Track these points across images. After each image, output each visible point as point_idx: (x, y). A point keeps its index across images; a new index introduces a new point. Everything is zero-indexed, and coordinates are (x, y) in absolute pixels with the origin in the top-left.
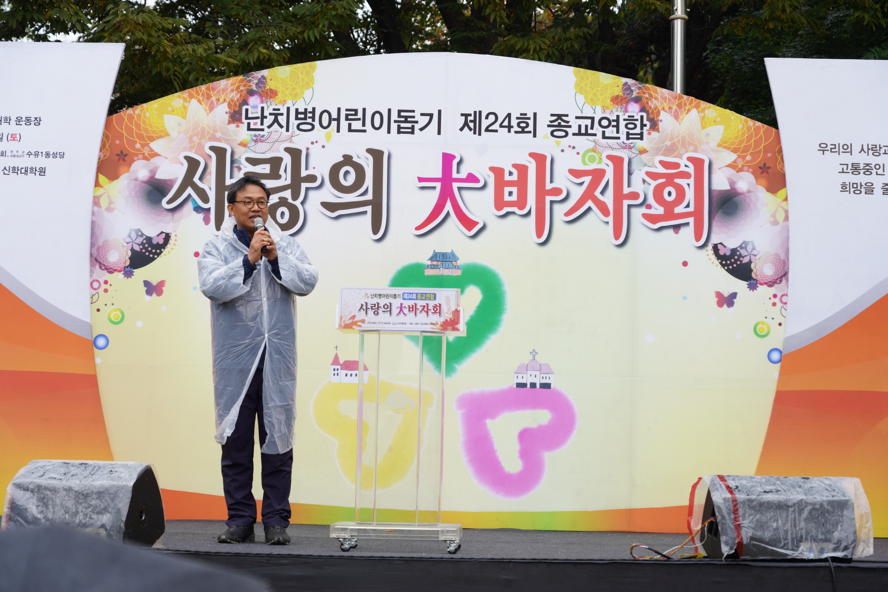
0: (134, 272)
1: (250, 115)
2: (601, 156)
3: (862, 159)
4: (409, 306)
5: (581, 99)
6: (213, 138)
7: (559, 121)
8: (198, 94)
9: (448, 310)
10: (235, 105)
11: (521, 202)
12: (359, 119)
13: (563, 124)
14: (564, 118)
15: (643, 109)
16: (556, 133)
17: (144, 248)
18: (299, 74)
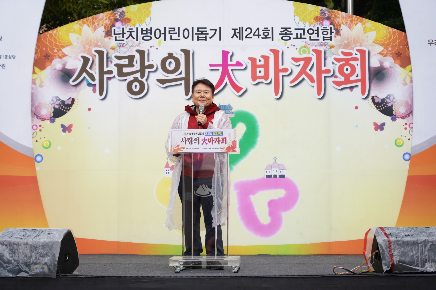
0: (55, 120)
1: (116, 33)
2: (309, 50)
4: (209, 139)
5: (297, 19)
6: (97, 45)
7: (286, 31)
8: (87, 21)
9: (230, 140)
10: (108, 27)
11: (266, 76)
12: (176, 33)
13: (288, 33)
14: (288, 29)
15: (331, 24)
16: (284, 38)
17: (61, 106)
18: (143, 9)
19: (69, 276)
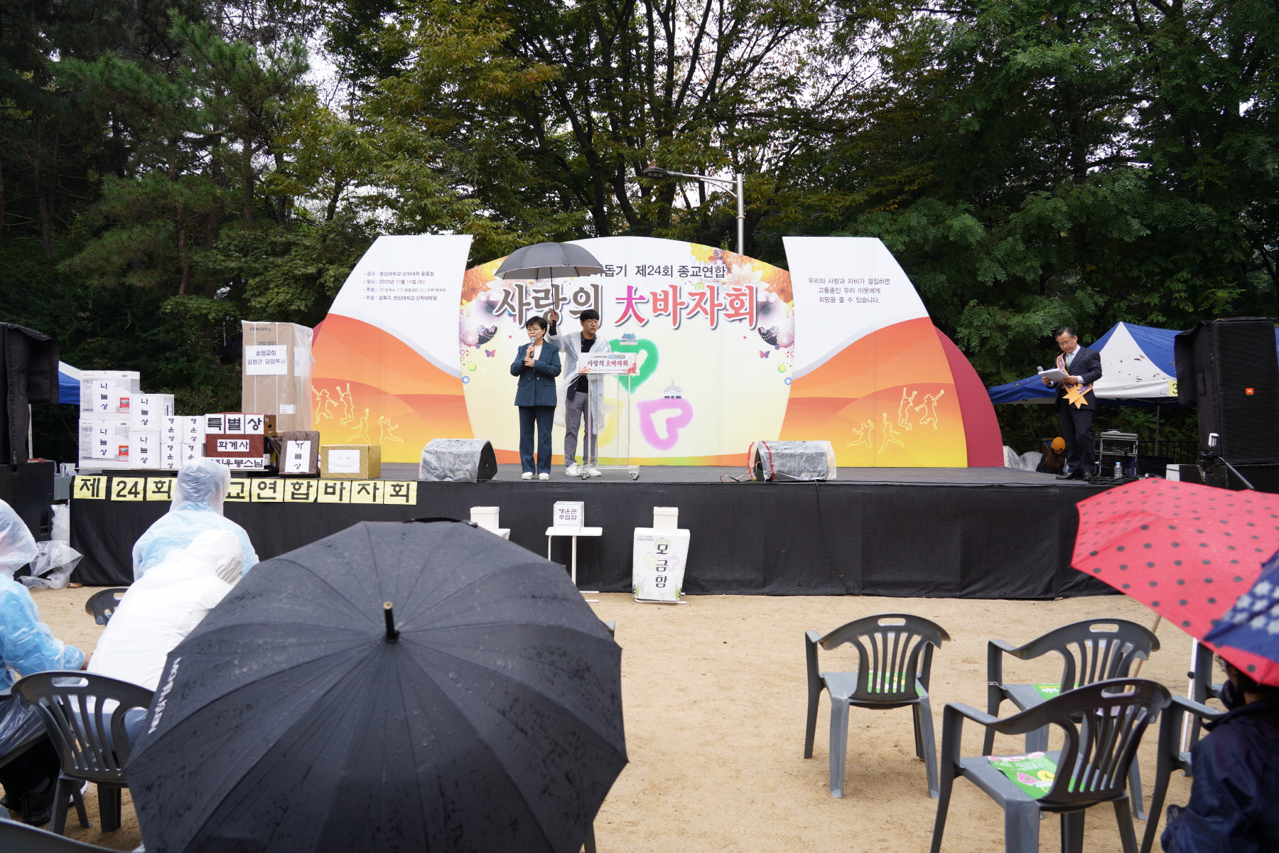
0: (480, 346)
2: (704, 286)
3: (830, 286)
4: (612, 362)
5: (694, 258)
7: (684, 269)
9: (631, 363)
11: (666, 309)
15: (724, 263)
16: (682, 275)
17: (485, 334)
19: (489, 481)
